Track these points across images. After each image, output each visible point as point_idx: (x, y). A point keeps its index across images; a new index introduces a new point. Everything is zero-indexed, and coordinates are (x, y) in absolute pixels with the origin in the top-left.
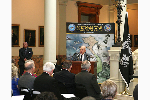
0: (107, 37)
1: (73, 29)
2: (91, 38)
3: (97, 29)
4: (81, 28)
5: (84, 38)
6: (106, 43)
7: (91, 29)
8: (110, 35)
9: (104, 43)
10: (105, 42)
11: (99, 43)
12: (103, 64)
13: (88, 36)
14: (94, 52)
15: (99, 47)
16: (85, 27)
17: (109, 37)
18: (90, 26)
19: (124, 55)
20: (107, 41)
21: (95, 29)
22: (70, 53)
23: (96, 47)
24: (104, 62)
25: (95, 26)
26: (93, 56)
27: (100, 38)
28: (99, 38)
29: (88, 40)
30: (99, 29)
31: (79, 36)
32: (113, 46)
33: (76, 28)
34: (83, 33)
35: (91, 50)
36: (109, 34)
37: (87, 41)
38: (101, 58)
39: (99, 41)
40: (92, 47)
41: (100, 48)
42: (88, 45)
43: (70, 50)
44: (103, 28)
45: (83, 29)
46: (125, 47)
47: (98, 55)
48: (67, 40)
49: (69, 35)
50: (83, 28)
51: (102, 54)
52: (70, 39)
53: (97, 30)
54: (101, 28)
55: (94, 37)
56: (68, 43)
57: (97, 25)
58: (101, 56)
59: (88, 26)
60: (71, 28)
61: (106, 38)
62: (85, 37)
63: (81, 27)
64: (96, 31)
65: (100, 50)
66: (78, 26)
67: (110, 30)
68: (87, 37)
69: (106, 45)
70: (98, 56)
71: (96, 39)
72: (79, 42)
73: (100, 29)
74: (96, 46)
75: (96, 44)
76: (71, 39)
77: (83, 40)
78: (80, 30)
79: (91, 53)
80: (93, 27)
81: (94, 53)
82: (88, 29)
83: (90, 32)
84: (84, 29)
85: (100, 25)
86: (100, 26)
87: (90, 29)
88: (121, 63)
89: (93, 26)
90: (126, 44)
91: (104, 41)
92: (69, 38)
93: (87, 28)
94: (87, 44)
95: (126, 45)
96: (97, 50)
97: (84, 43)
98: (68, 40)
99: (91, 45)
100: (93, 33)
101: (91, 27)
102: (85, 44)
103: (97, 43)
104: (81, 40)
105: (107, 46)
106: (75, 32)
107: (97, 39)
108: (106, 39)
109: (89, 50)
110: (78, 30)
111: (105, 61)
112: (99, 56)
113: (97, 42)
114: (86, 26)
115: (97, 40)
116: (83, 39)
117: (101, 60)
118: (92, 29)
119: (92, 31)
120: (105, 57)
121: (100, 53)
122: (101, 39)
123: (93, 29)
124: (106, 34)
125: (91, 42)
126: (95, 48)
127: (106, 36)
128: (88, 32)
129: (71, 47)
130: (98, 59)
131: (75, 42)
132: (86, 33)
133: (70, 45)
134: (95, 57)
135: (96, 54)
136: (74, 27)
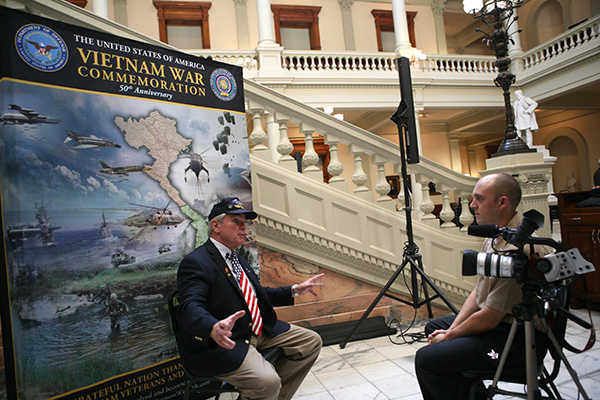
0: (226, 124)
1: (50, 56)
2: (159, 123)
3: (183, 82)
4: (100, 62)
5: (126, 120)
6: (224, 151)
7: (155, 77)
8: (233, 118)
9: (217, 149)
10: (221, 145)
11: (197, 150)
13: (145, 113)
14: (180, 195)
15: (196, 167)
16: (123, 63)
17: (230, 125)
18: (149, 60)
20: (226, 141)
21: (175, 82)
22: (42, 209)
23: (186, 170)
25: (174, 65)
26: (176, 213)
27: (198, 128)
28: (194, 125)
29: (147, 133)
30: (190, 84)
31: (96, 106)
33: (74, 59)
34: (113, 88)
35: (165, 183)
36: (231, 113)
37: (137, 135)
39: (197, 141)
40: (166, 166)
41: (204, 176)
42: (148, 160)
43: (40, 186)
44: (206, 80)
45: (115, 70)
47: (198, 209)
48: (13, 119)
50: (114, 61)
51: (212, 201)
52: (31, 118)
53: (183, 88)
54: (199, 79)
55: (171, 119)
57: (183, 63)
59: (140, 58)
60: (38, 46)
61: (222, 128)
62: (126, 111)
63: (100, 56)
64: (177, 88)
65: (204, 180)
66: (86, 47)
67: (233, 97)
68: (136, 113)
69: (224, 159)
70: (199, 214)
71: (181, 130)
72: (93, 137)
73: (197, 86)
74: (186, 162)
75: (184, 152)
76: (42, 121)
77: (115, 131)
78: (95, 73)
79: (166, 200)
80: (162, 67)
81: (178, 200)
82: (140, 75)
83: (154, 90)
84: (118, 71)
85: (191, 65)
86: (193, 71)
87: (150, 77)
89: (162, 62)
91: (216, 139)
92: (26, 113)
93: (135, 69)
94: (143, 151)
96: (191, 183)
97: (123, 146)
98: (21, 121)
99: (163, 158)
100: (166, 99)
101: (153, 64)
102: (133, 152)
103: (190, 148)
104: (107, 128)
106: (67, 76)
107: (188, 131)
108: (223, 133)
109: (153, 185)
110: (83, 71)
112: (202, 210)
113: (188, 142)
114: (131, 56)
115: (187, 134)
116: (119, 121)
118: (159, 78)
119: (159, 89)
121: (206, 198)
122: (204, 130)
123: (163, 79)
124: (221, 112)
125: (159, 141)
126: (181, 171)
127: (221, 121)
128: (142, 91)
129: (47, 169)
130: (200, 228)
131: (69, 135)
132: (130, 93)
133: (34, 156)
134: (188, 218)
135: (187, 203)
136: (57, 45)
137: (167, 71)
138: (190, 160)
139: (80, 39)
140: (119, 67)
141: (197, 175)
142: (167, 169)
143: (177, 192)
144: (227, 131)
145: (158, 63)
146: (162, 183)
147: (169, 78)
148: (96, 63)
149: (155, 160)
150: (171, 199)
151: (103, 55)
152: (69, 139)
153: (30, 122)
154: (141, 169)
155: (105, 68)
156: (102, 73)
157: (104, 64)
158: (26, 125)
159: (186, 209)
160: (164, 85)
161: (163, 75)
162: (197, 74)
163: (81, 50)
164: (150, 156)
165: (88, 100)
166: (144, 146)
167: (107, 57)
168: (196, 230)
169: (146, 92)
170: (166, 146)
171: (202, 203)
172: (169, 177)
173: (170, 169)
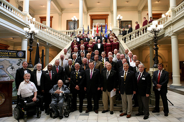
0: (20, 61)
2: (6, 61)
9: (17, 65)
11: (13, 65)
13: (3, 60)
15: (12, 68)
17: (21, 61)
18: (5, 52)
20: (20, 64)
21: (10, 55)
25: (10, 52)
26: (7, 75)
27: (14, 62)
28: (13, 61)
29: (3, 63)
30: (13, 55)
35: (6, 71)
36: (22, 59)
37: (1, 64)
41: (14, 70)
44: (17, 54)
54: (15, 54)
55: (8, 61)
57: (12, 51)
67: (22, 56)
68: (1, 60)
69: (19, 67)
71: (10, 62)
74: (10, 67)
81: (8, 73)
86: (14, 53)
87: (5, 55)
89: (8, 52)
93: (2, 54)
94: (2, 66)
96: (11, 71)
100: (8, 58)
103: (12, 65)
109: (3, 71)
112: (13, 75)
114: (2, 52)
118: (7, 55)
121: (14, 73)
122: (15, 62)
124: (19, 59)
125: (5, 64)
126: (9, 69)
127: (19, 60)
128: (3, 57)
134: (9, 76)
135: (10, 74)
137: (8, 53)
144: (20, 62)
145: (7, 52)
147: (9, 54)
149: (4, 67)
150: (6, 73)
154: (1, 69)
160: (7, 56)
170: (7, 65)
171: (13, 74)
172: (6, 70)
173: (7, 69)
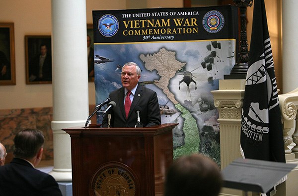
0: (213, 49)
1: (111, 29)
2: (165, 55)
3: (182, 26)
4: (134, 26)
5: (146, 56)
6: (210, 68)
7: (164, 27)
8: (220, 43)
9: (204, 67)
10: (208, 64)
11: (189, 69)
12: (201, 132)
13: (156, 50)
14: (175, 98)
15: (188, 80)
16: (146, 23)
17: (217, 50)
18: (160, 18)
19: (252, 104)
20: (212, 61)
21: (177, 28)
23: (180, 82)
24: (205, 126)
25: (176, 17)
26: (171, 108)
27: (191, 55)
28: (189, 53)
29: (157, 61)
30: (187, 27)
31: (131, 50)
32: (226, 77)
33: (122, 27)
34: (140, 39)
35: (166, 90)
36: (218, 41)
37: (151, 64)
38: (195, 115)
39: (190, 63)
40: (168, 80)
41: (192, 85)
42: (157, 77)
44: (199, 22)
45: (141, 29)
46: (255, 78)
47: (187, 106)
48: (97, 62)
49: (101, 47)
50: (141, 24)
51: (197, 102)
52: (103, 61)
53: (182, 31)
54: (194, 22)
55: (172, 51)
56: (99, 72)
57: (183, 14)
58: (196, 107)
59: (156, 18)
60: (106, 25)
61: (209, 53)
62: (146, 50)
63: (134, 23)
64: (177, 31)
65: (192, 88)
66: (127, 19)
67: (220, 29)
68: (152, 51)
69: (209, 74)
70: (187, 109)
71: (179, 57)
73: (192, 27)
74: (181, 77)
75: (180, 71)
76: (107, 61)
78: (131, 33)
79: (166, 100)
80: (168, 20)
81: (173, 100)
82: (155, 28)
83: (162, 35)
84: (143, 28)
85: (189, 13)
86: (189, 17)
87: (160, 28)
88: (245, 130)
89: (169, 17)
90: (259, 70)
91: (204, 61)
92: (101, 58)
93: (153, 25)
94: (154, 73)
95: (259, 74)
96: (183, 90)
98: (100, 62)
99: (165, 74)
100: (170, 40)
101: (163, 20)
102: (148, 73)
103: (184, 68)
104: (136, 61)
105: (213, 78)
106: (118, 37)
107: (183, 57)
108: (210, 56)
110: (125, 33)
111: (207, 124)
112: (189, 107)
113: (183, 65)
114: (150, 18)
115: (183, 60)
116: (142, 57)
117: (196, 119)
118: (166, 28)
119: (166, 35)
120: (206, 110)
121: (193, 100)
122: (195, 55)
123: (169, 27)
124: (209, 42)
125: (164, 66)
126: (177, 83)
127: (209, 48)
128: (155, 38)
129: (109, 84)
130: (187, 118)
131: (118, 67)
132: (149, 40)
133: (104, 78)
134: (179, 111)
135: (179, 102)
136: (114, 22)
137: (172, 23)
138: (183, 76)
139: (124, 16)
140: (143, 26)
141: (188, 85)
142: (168, 82)
143: (173, 96)
144: (214, 54)
145: (166, 18)
146: (164, 90)
147: (173, 25)
148: (132, 27)
149: (161, 77)
150: (169, 99)
151: (136, 21)
152: (118, 69)
153: (102, 62)
154: (152, 82)
155: (136, 29)
156: (134, 32)
157: (136, 27)
158: (101, 64)
159: (179, 107)
160: (169, 31)
161: (169, 25)
162: (192, 19)
163: (125, 22)
164: (158, 75)
165: (127, 48)
166: (155, 69)
167: (137, 22)
168: (184, 119)
169: (158, 38)
170: (168, 68)
171: (190, 102)
172: (169, 87)
173: (170, 82)
